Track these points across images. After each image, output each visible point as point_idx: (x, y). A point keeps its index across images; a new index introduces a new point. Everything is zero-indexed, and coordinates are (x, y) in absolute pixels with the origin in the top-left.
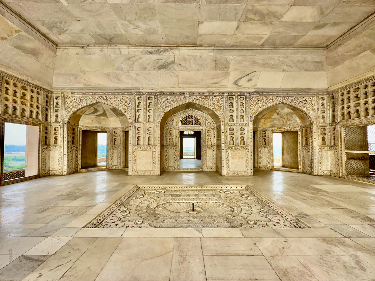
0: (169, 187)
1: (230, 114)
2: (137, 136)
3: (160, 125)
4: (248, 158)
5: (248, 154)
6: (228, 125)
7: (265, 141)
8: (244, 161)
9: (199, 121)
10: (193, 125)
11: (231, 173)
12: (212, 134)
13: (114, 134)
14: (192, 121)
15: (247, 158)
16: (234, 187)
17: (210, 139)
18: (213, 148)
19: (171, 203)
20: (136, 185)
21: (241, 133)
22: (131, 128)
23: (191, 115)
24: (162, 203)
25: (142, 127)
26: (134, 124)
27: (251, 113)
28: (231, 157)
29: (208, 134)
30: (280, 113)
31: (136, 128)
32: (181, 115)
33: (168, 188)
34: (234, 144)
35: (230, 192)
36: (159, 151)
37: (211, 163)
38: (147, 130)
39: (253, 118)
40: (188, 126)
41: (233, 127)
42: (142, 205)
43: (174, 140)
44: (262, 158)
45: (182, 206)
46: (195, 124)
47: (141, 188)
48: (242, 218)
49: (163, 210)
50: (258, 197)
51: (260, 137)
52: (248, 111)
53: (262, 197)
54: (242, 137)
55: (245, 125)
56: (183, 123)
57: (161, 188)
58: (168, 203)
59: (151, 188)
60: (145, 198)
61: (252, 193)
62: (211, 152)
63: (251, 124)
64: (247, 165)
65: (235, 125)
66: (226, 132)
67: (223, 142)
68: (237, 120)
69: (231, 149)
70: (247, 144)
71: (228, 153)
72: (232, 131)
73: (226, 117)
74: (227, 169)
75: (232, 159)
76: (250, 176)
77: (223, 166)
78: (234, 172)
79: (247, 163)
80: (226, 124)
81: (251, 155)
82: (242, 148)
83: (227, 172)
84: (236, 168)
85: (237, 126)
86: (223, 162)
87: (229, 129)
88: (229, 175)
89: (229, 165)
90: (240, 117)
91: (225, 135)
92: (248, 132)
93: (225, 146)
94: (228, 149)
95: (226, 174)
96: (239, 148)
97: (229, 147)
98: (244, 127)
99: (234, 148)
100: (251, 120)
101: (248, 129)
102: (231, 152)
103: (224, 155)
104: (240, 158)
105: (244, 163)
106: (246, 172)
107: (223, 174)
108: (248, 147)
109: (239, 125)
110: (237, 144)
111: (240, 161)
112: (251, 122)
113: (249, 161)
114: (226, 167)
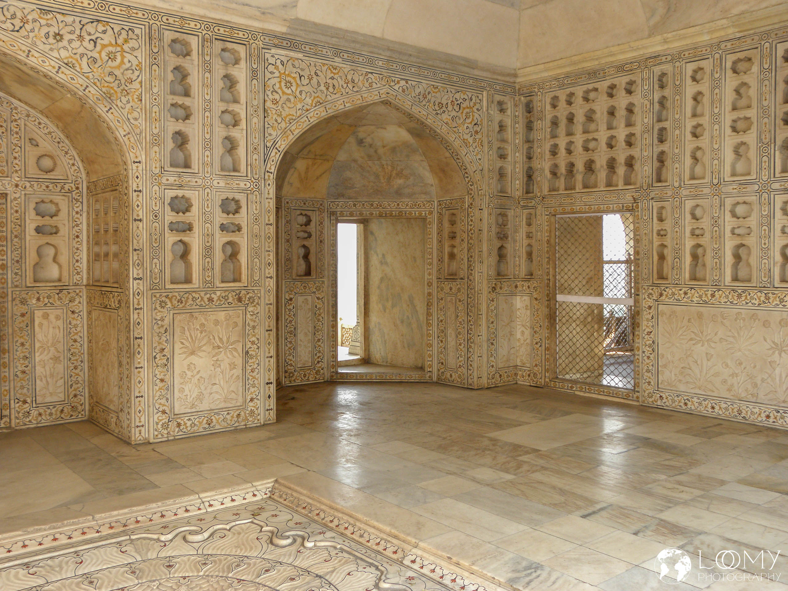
1: (173, 126)
4: (253, 343)
5: (254, 327)
6: (164, 181)
7: (306, 257)
8: (239, 361)
11: (179, 425)
12: (63, 220)
15: (249, 345)
16: (217, 499)
17: (49, 251)
18: (72, 300)
21: (223, 228)
27: (270, 131)
28: (178, 346)
29: (40, 221)
30: (369, 140)
35: (211, 530)
39: (276, 157)
41: (188, 193)
44: (294, 333)
50: (341, 528)
52: (255, 120)
53: (362, 526)
55: (242, 185)
61: (313, 515)
62: (60, 323)
63: (269, 185)
64: (250, 378)
65: (200, 182)
66: (156, 216)
67: (140, 271)
68: (209, 159)
69: (181, 306)
70: (252, 276)
71: (162, 326)
72: (181, 214)
73: (156, 140)
74: (160, 410)
75: (184, 356)
76: (264, 425)
77: (137, 397)
78: (192, 418)
79: (250, 366)
80: (156, 178)
81: (267, 331)
82: (230, 300)
83: (157, 424)
84: (200, 397)
85: (206, 192)
86: (139, 372)
87: (169, 201)
88: (170, 438)
89: (170, 388)
90: (221, 146)
91: (150, 234)
92: (256, 219)
93: (150, 293)
94: (163, 304)
95: (156, 433)
96: (217, 301)
97: (167, 297)
98: (238, 196)
99: (190, 297)
100: (269, 165)
101: (254, 208)
102: (178, 318)
103: (141, 338)
104: (219, 347)
105: (238, 372)
106: (245, 413)
107: (137, 435)
108: (256, 291)
109: (215, 183)
110: (208, 279)
111: (218, 362)
112: (268, 172)
113: (259, 358)
114: (156, 398)
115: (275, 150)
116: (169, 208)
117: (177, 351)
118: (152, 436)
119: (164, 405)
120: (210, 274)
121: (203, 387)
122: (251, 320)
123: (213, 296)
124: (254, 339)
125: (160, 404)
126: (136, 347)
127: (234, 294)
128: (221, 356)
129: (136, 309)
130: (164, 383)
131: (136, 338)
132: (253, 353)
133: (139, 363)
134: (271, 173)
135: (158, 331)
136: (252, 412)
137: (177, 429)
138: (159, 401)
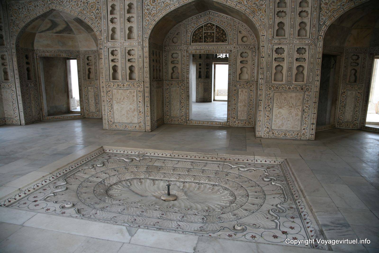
0: (150, 152)
1: (278, 20)
2: (112, 64)
3: (147, 45)
4: (307, 107)
5: (308, 101)
7: (355, 75)
8: (300, 114)
9: (225, 34)
10: (213, 41)
11: (273, 133)
12: (249, 59)
13: (87, 62)
14: (213, 34)
15: (305, 107)
16: (260, 160)
17: (245, 70)
18: (251, 86)
19: (142, 180)
20: (102, 147)
21: (297, 60)
22: (102, 51)
23: (210, 24)
24: (127, 178)
25: (119, 50)
26: (105, 45)
27: (323, 17)
28: (275, 105)
29: (242, 59)
31: (110, 52)
32: (193, 25)
33: (148, 154)
34: (284, 79)
35: (249, 168)
36: (147, 90)
37: (246, 113)
38: (127, 54)
39: (324, 28)
40: (205, 44)
41: (283, 47)
42: (95, 179)
43: (179, 71)
44: (344, 107)
45: (156, 186)
46: (219, 40)
47: (108, 151)
48: (235, 217)
49: (124, 189)
50: (289, 182)
51: (345, 67)
52: (315, 13)
53: (296, 184)
54: (300, 66)
55: (307, 42)
56: (196, 39)
57: (137, 154)
58: (138, 179)
59: (122, 152)
60: (103, 169)
62: (246, 94)
63: (320, 41)
64: (304, 120)
65: (288, 41)
66: (269, 56)
67: (263, 76)
68: (292, 32)
69: (277, 90)
70: (309, 80)
71: (269, 97)
72: (280, 55)
73: (270, 26)
74: (267, 127)
75: (277, 109)
76: (309, 140)
77: (259, 121)
78: (279, 132)
79: (305, 116)
80: (270, 41)
81: (314, 103)
82: (298, 89)
83: (265, 131)
84: (282, 125)
85: (290, 45)
86: (260, 112)
87: (275, 50)
88: (269, 137)
89: (271, 120)
90: (298, 26)
91: (267, 62)
92: (312, 56)
93: (265, 84)
94: (270, 89)
95: (264, 134)
96: (292, 89)
97: (272, 86)
98: (304, 47)
99: (281, 87)
100: (321, 33)
101: (312, 51)
102: (276, 94)
103: (261, 100)
104: (292, 107)
105: (299, 117)
106: (301, 134)
107: (258, 134)
108: (310, 86)
109: (295, 42)
110: (289, 80)
111: (291, 113)
112: (320, 35)
113: (309, 113)
114: (265, 122)
115: (324, 26)
116: (275, 53)
117: (274, 106)
118: (263, 135)
119: (268, 125)
120: (290, 78)
121: (284, 121)
122: (307, 98)
123: (291, 87)
124: (307, 105)
125: (267, 125)
126: (259, 103)
127: (300, 86)
128: (293, 110)
129: (260, 90)
130: (269, 118)
131: (260, 100)
132: (307, 111)
133: (260, 109)
134: (322, 36)
135: (267, 98)
136: (304, 134)
137: (272, 135)
138: (266, 123)
